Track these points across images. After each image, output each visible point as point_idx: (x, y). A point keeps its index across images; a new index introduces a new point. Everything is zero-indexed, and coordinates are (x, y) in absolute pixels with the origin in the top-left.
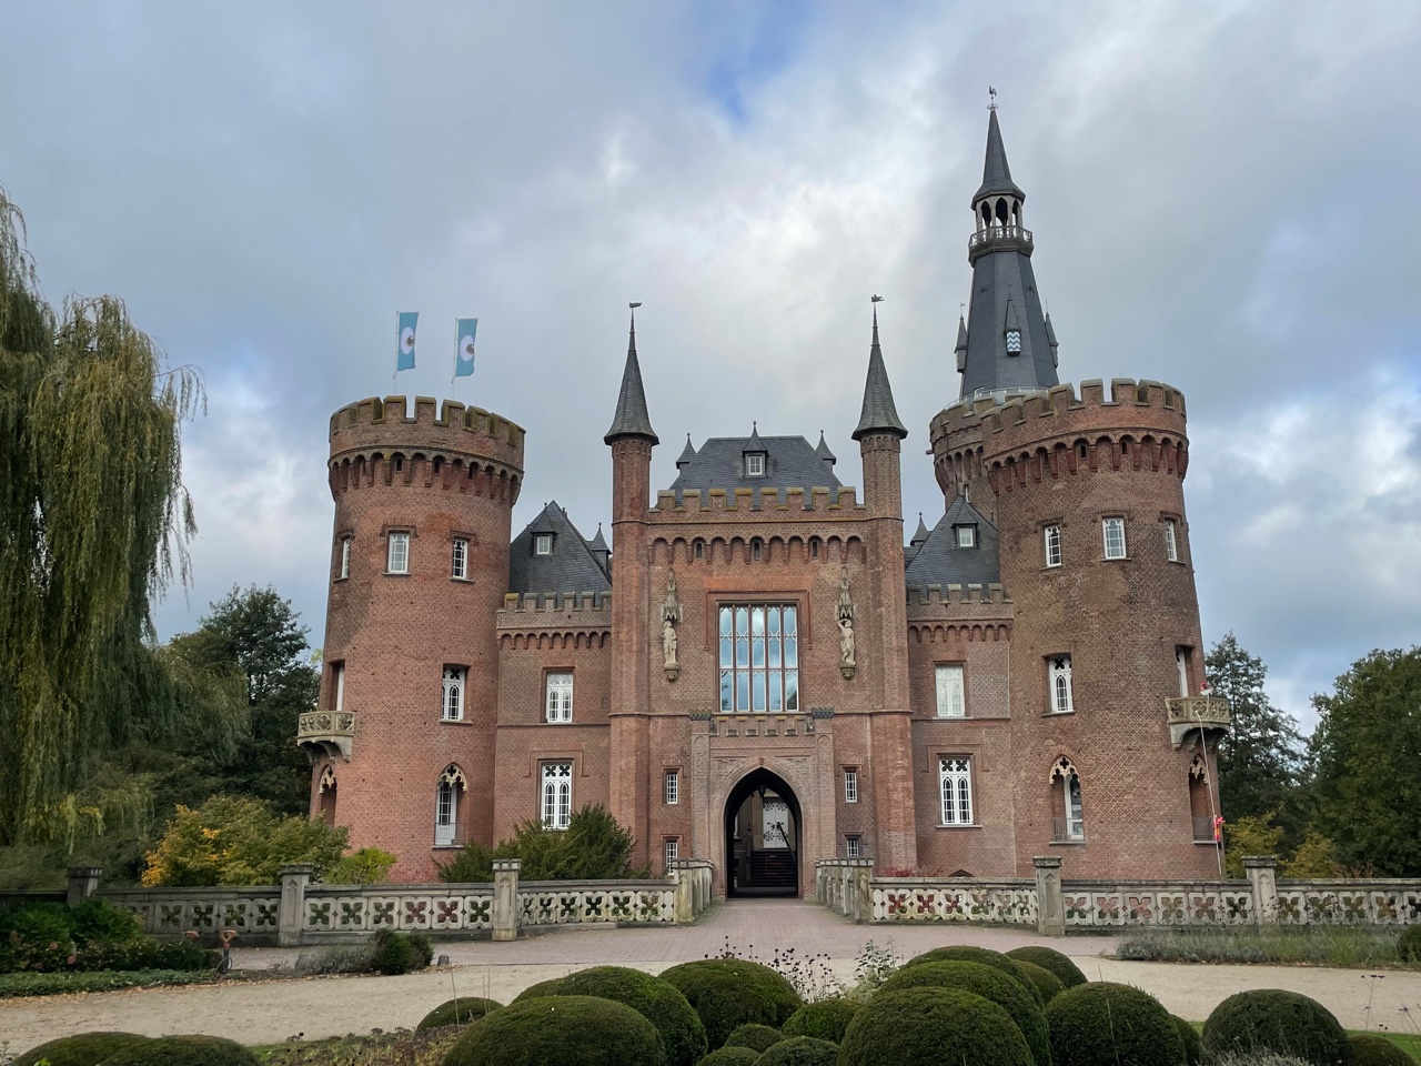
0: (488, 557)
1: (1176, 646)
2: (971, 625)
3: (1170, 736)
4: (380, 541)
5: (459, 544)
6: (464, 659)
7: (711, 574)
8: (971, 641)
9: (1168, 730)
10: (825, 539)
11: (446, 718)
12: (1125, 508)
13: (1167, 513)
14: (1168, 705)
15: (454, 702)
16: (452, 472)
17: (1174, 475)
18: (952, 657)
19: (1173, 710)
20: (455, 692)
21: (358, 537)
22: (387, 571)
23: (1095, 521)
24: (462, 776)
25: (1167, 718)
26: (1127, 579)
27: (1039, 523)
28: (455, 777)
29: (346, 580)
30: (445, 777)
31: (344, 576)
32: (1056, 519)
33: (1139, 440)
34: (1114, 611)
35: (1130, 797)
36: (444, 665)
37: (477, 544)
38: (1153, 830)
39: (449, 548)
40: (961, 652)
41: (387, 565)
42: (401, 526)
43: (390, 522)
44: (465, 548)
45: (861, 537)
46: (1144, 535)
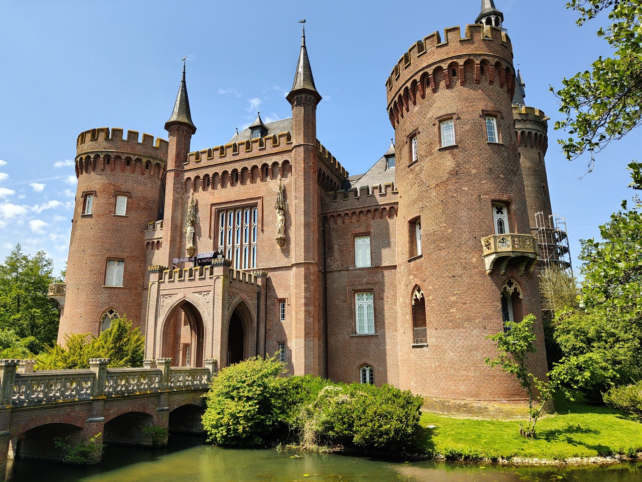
0: (139, 204)
1: (491, 200)
2: (372, 209)
3: (485, 265)
6: (120, 255)
7: (214, 194)
8: (374, 219)
9: (483, 260)
10: (270, 164)
12: (454, 111)
13: (486, 110)
14: (483, 243)
18: (362, 230)
19: (486, 246)
23: (434, 126)
24: (117, 314)
25: (483, 252)
26: (454, 159)
27: (408, 136)
32: (415, 130)
33: (462, 64)
34: (445, 182)
35: (454, 310)
36: (108, 258)
37: (131, 198)
38: (470, 334)
39: (113, 200)
40: (368, 226)
42: (90, 192)
43: (86, 190)
45: (289, 160)
46: (467, 127)
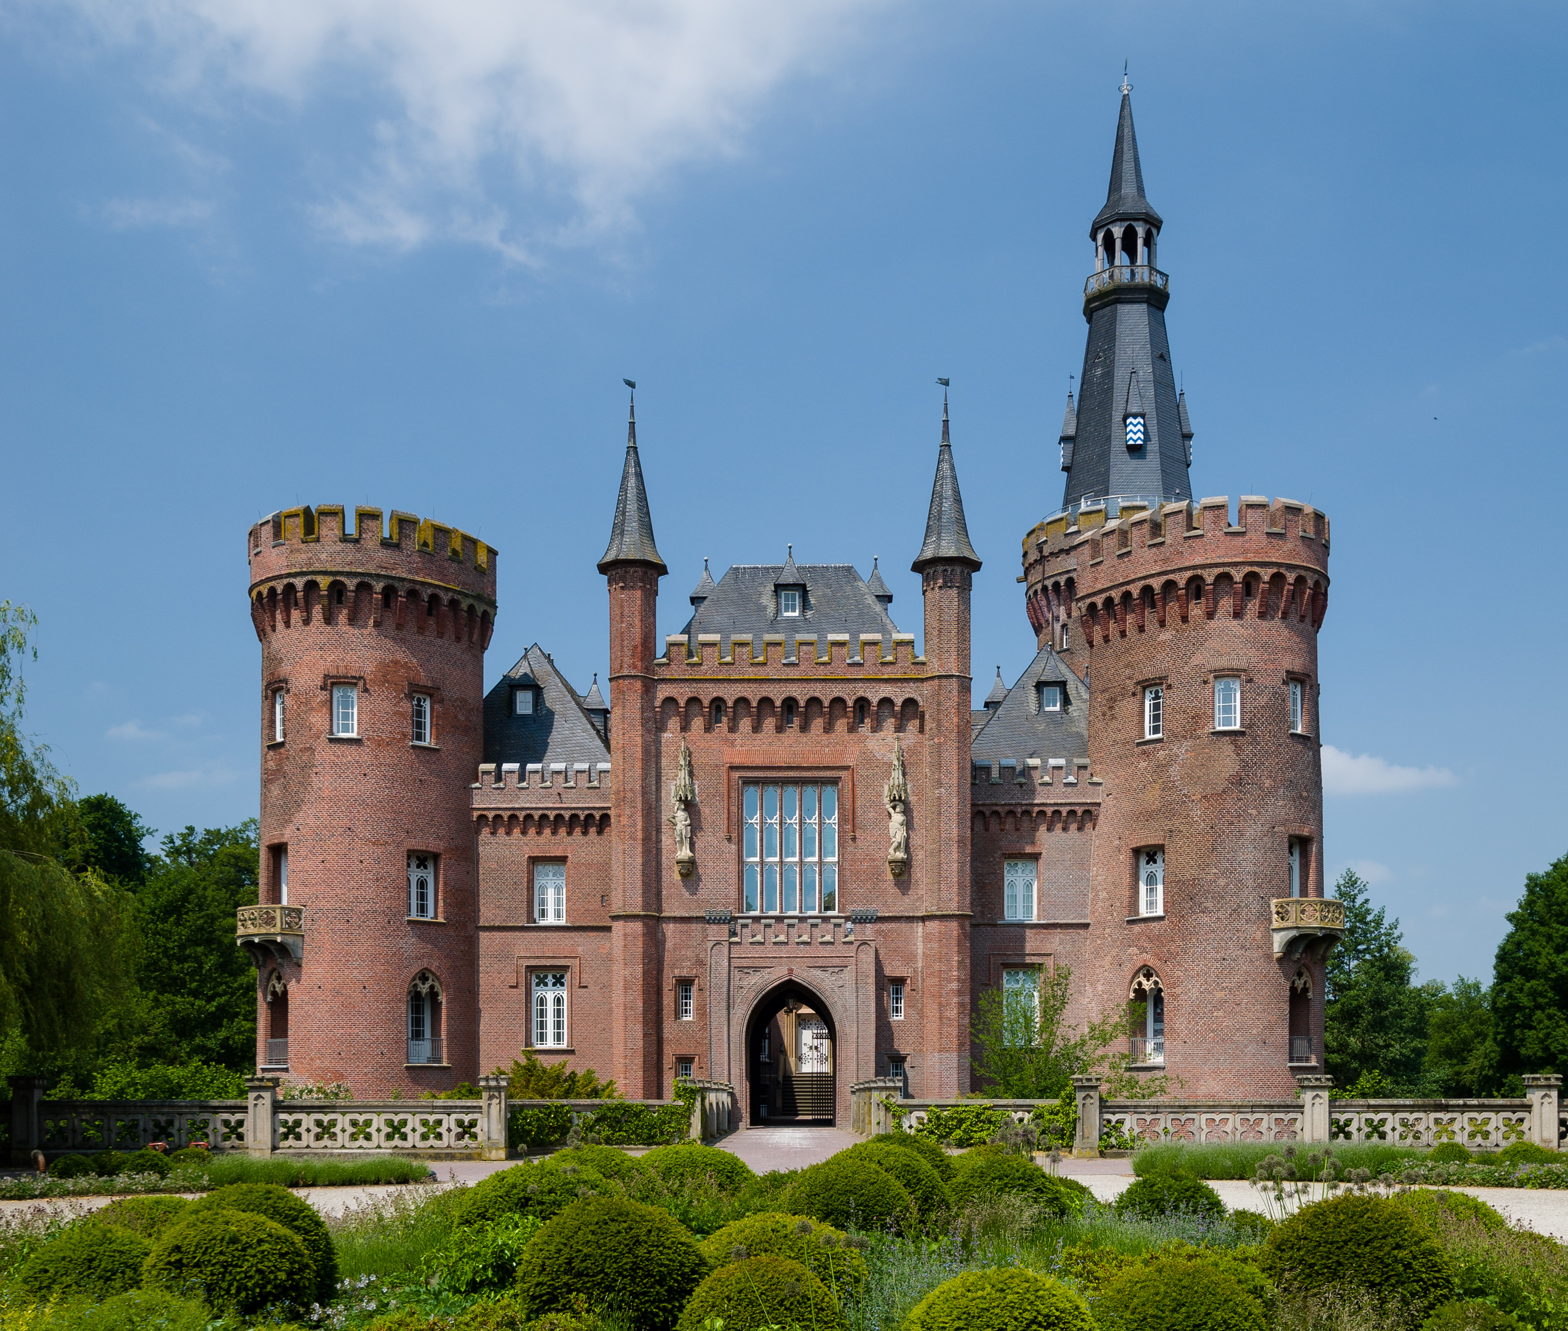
0: (456, 717)
1: (1290, 836)
2: (1049, 810)
3: (1272, 945)
4: (323, 696)
5: (419, 700)
6: (433, 844)
7: (733, 744)
8: (1049, 830)
9: (1271, 937)
10: (875, 701)
11: (414, 916)
12: (1244, 665)
13: (1293, 673)
14: (1274, 909)
15: (422, 896)
16: (407, 608)
17: (1307, 625)
18: (1024, 848)
19: (1278, 913)
20: (422, 884)
21: (293, 690)
22: (331, 733)
23: (1205, 682)
24: (437, 984)
25: (1271, 922)
26: (1238, 755)
27: (1138, 683)
28: (427, 986)
29: (282, 744)
30: (415, 986)
31: (279, 739)
32: (1160, 678)
33: (1266, 578)
34: (1220, 795)
35: (1221, 1013)
36: (408, 851)
37: (441, 701)
38: (1242, 1052)
39: (406, 706)
40: (1036, 843)
41: (331, 726)
42: (347, 677)
43: (333, 672)
44: (427, 705)
45: (919, 699)
46: (1263, 700)
